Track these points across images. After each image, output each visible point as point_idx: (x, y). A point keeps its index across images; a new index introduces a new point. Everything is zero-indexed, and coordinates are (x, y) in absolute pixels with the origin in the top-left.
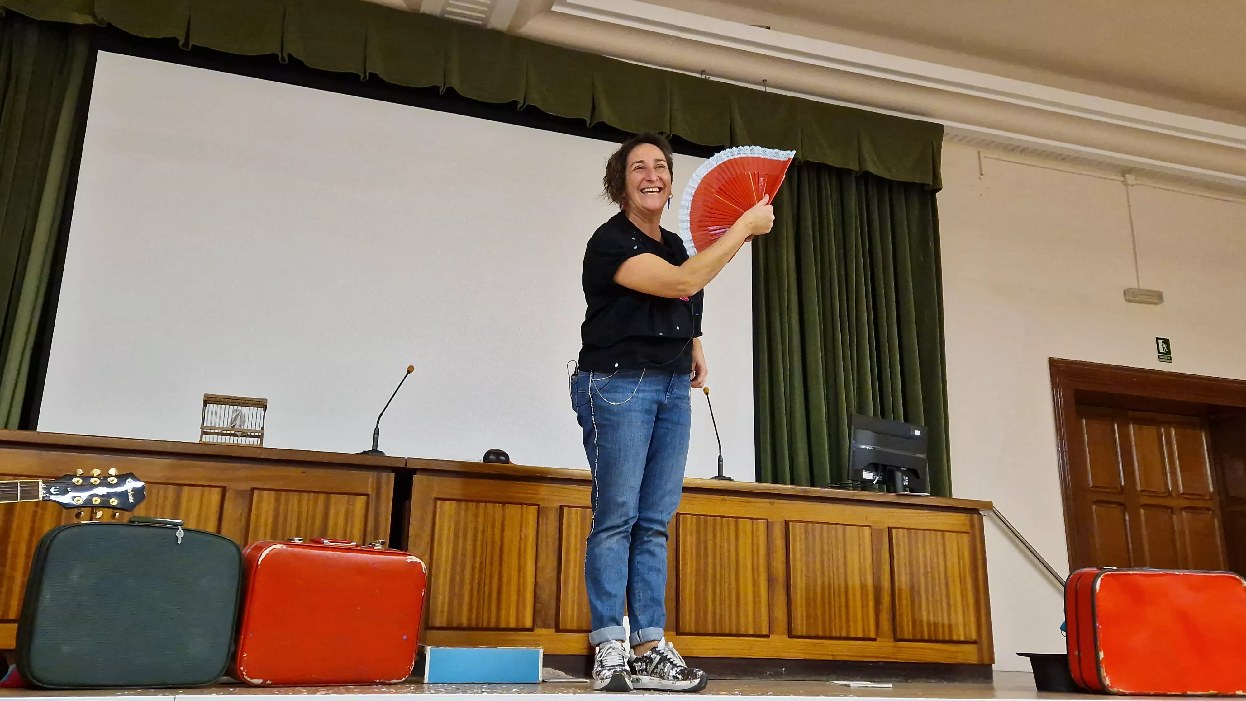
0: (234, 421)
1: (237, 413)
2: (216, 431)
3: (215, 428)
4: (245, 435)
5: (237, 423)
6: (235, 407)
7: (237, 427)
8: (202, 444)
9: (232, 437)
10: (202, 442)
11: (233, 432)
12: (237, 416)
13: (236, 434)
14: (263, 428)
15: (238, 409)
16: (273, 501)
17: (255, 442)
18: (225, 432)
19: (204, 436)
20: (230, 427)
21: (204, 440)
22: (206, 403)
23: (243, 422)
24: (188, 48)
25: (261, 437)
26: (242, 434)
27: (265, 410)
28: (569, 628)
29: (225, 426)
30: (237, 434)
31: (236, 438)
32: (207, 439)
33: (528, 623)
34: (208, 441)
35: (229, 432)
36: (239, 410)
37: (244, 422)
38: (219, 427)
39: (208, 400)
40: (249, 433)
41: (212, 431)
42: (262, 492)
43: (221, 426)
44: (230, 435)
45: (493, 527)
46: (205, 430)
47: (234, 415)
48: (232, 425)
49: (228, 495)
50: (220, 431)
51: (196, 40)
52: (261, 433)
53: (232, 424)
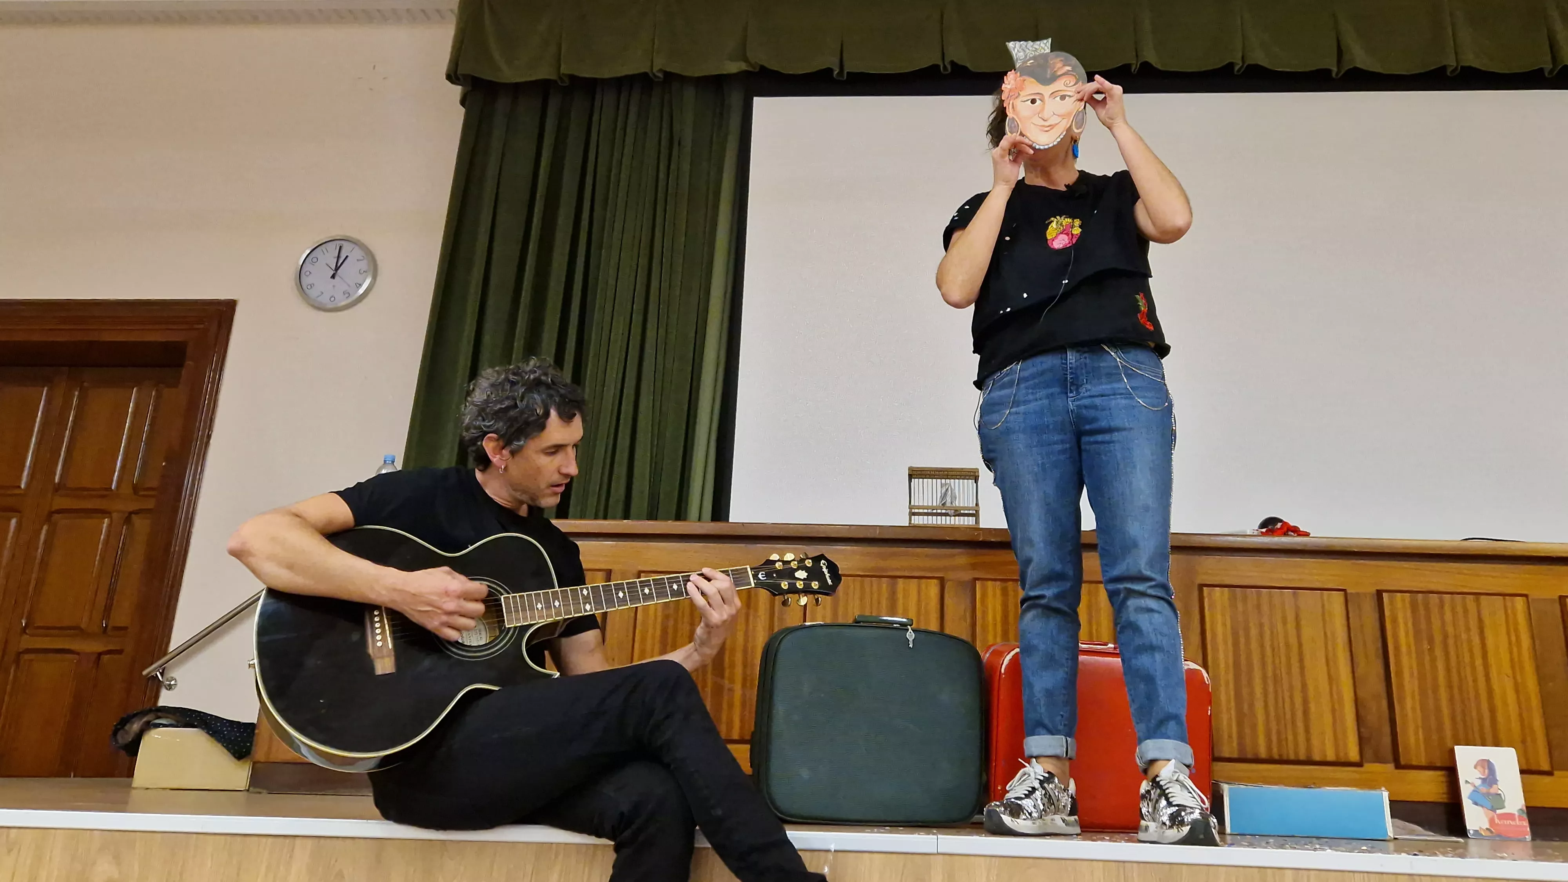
0: (944, 496)
1: (947, 487)
2: (926, 511)
3: (923, 507)
4: (958, 514)
5: (948, 499)
6: (943, 481)
7: (948, 504)
8: (912, 527)
9: (944, 518)
10: (912, 525)
11: (944, 511)
12: (947, 490)
13: (948, 513)
14: (977, 505)
15: (947, 482)
16: (998, 592)
17: (971, 521)
18: (935, 511)
19: (913, 517)
20: (941, 505)
21: (913, 522)
22: (911, 477)
23: (953, 498)
24: (843, 77)
25: (976, 515)
26: (954, 513)
27: (976, 482)
28: (1414, 763)
29: (935, 504)
30: (950, 513)
31: (948, 518)
32: (918, 520)
33: (1353, 754)
34: (917, 523)
35: (939, 511)
36: (948, 484)
37: (956, 498)
38: (928, 506)
39: (914, 474)
40: (962, 512)
41: (921, 511)
42: (985, 582)
43: (930, 504)
44: (941, 515)
45: (1285, 623)
46: (913, 511)
47: (944, 490)
48: (943, 502)
49: (948, 586)
50: (929, 511)
51: (852, 66)
52: (976, 511)
53: (941, 502)
